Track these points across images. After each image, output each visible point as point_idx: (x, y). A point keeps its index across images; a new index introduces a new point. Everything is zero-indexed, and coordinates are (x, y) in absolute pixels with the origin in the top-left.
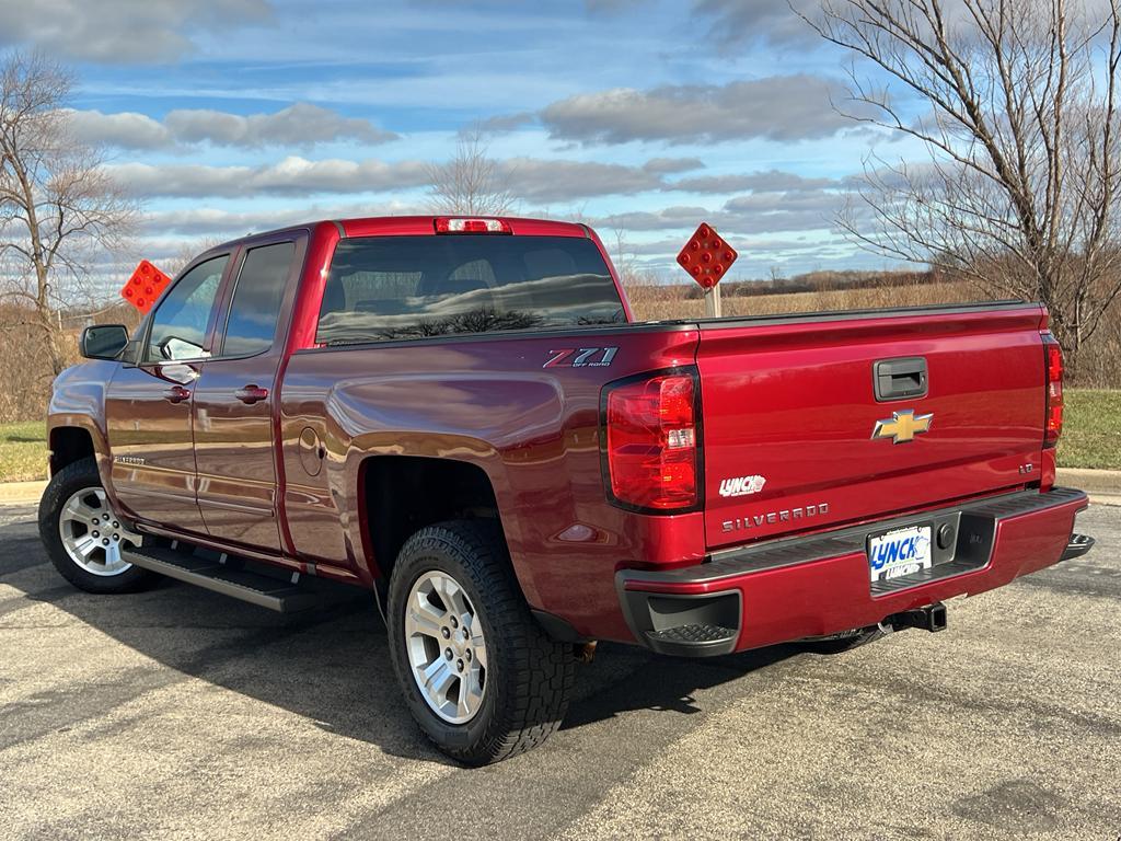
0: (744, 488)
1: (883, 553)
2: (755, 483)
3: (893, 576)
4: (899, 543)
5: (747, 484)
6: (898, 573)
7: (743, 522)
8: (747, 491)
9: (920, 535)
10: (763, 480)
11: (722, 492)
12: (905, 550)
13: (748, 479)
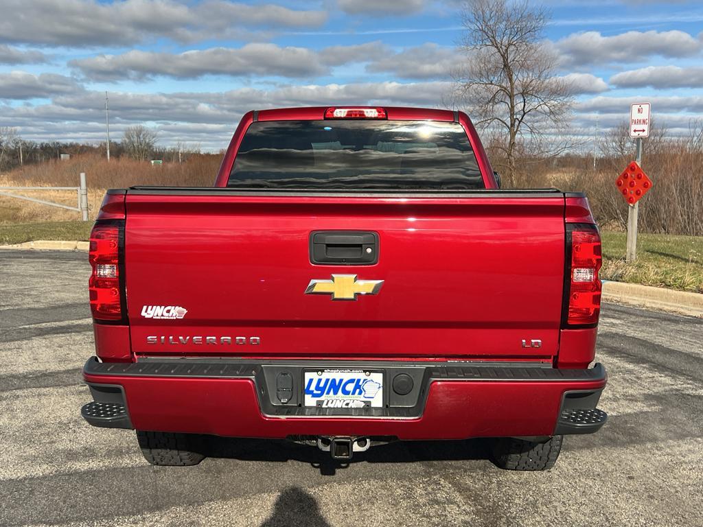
0: (165, 314)
1: (322, 385)
2: (176, 312)
3: (331, 405)
5: (168, 311)
6: (339, 405)
7: (167, 338)
8: (167, 316)
9: (369, 378)
10: (185, 311)
11: (143, 314)
13: (169, 308)
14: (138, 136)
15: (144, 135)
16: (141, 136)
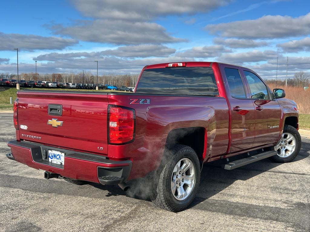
1: (52, 155)
3: (54, 162)
4: (56, 154)
5: (24, 127)
6: (55, 162)
9: (62, 155)
10: (27, 127)
11: (21, 127)
12: (58, 157)
14: (301, 76)
15: (303, 76)
16: (302, 76)
